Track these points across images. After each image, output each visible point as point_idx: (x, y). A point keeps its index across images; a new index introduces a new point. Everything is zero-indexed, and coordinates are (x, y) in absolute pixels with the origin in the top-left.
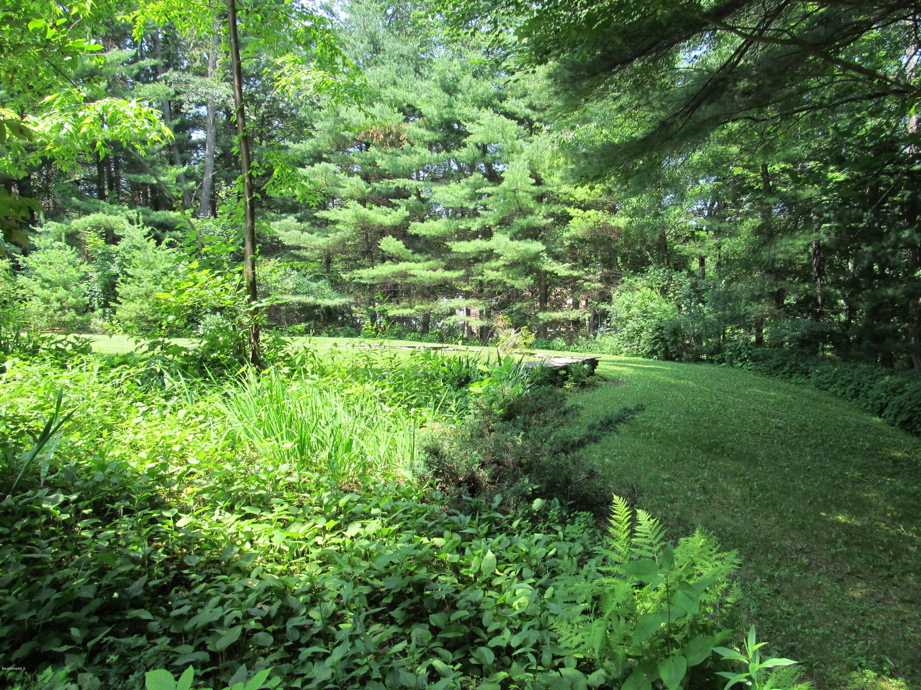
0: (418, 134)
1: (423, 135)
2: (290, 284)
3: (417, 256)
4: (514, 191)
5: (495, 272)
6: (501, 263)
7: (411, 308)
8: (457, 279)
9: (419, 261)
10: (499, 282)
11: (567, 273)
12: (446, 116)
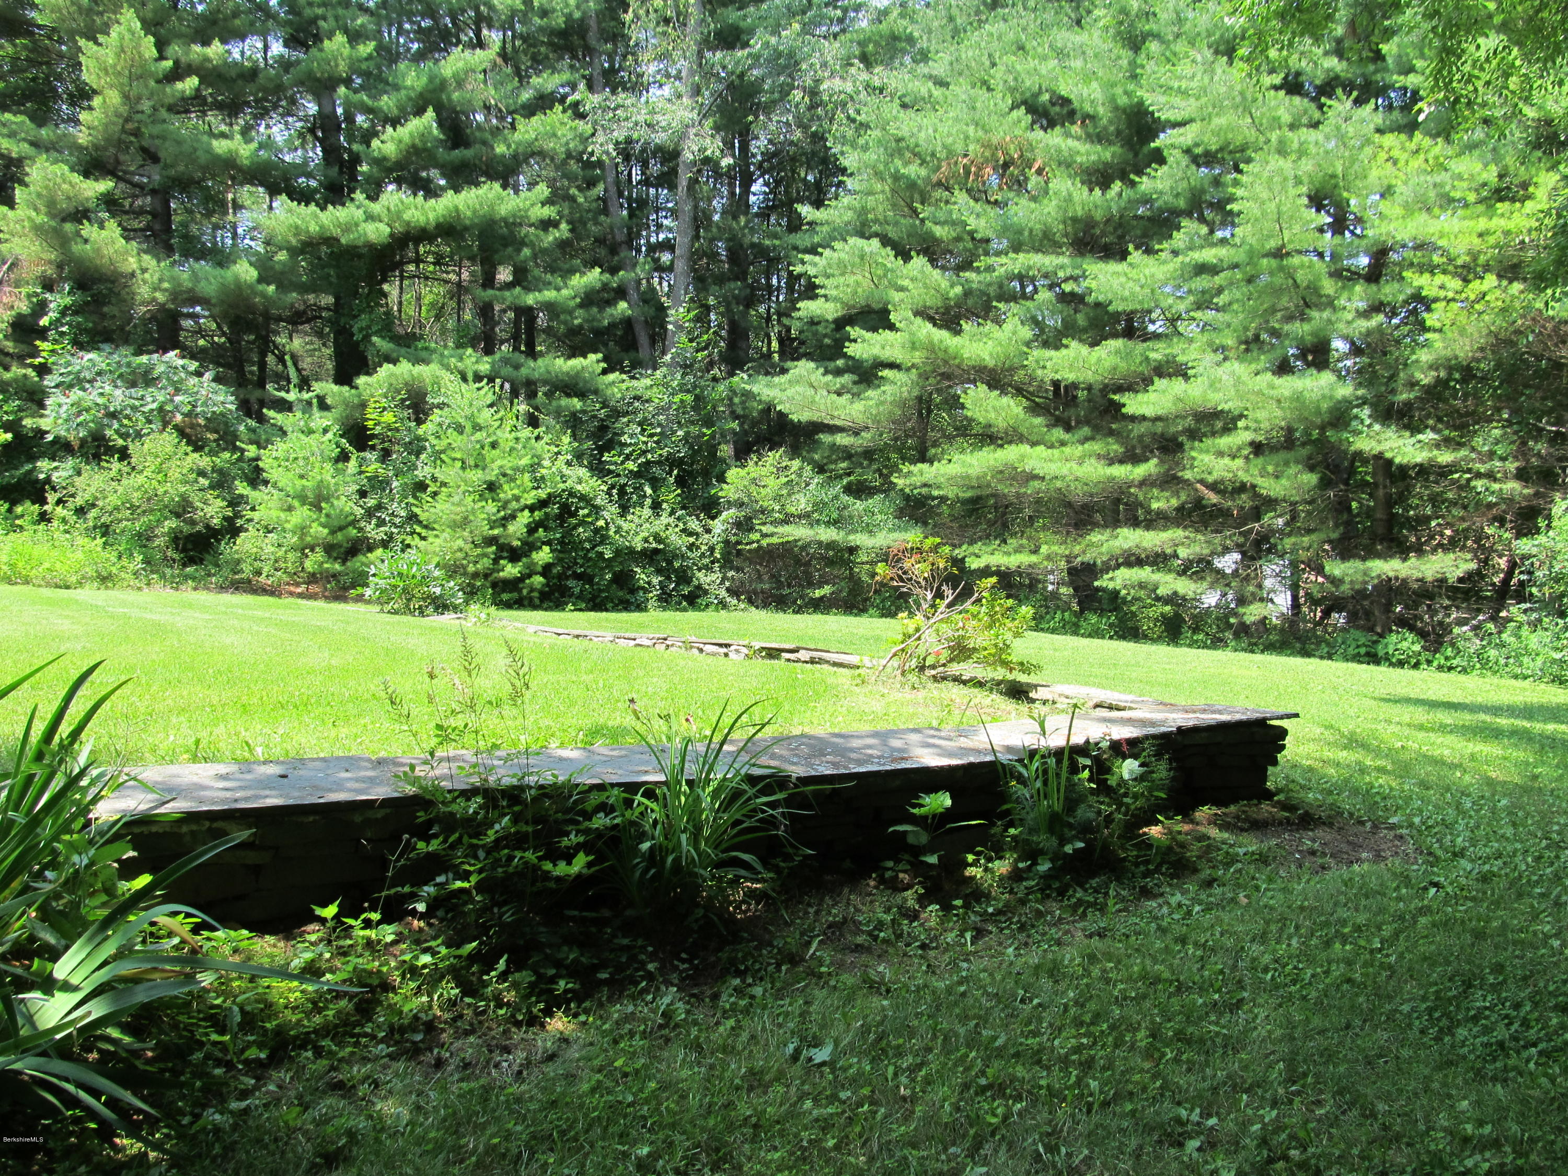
0: (1059, 151)
1: (1074, 153)
2: (801, 503)
3: (1058, 433)
4: (1279, 254)
5: (1227, 460)
6: (1241, 437)
7: (1035, 551)
8: (1143, 483)
9: (1063, 444)
10: (1242, 488)
11: (1421, 457)
12: (1123, 101)
